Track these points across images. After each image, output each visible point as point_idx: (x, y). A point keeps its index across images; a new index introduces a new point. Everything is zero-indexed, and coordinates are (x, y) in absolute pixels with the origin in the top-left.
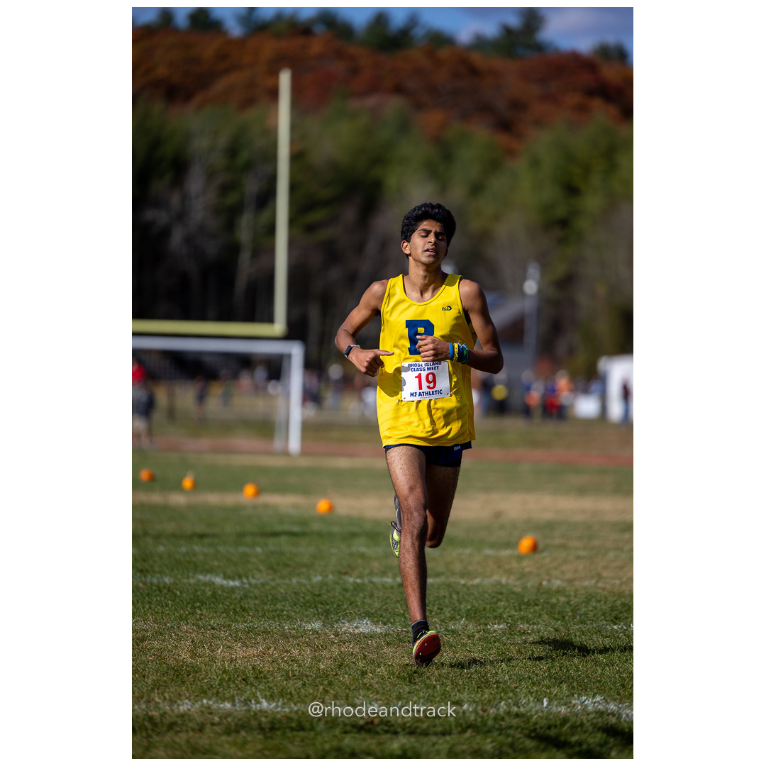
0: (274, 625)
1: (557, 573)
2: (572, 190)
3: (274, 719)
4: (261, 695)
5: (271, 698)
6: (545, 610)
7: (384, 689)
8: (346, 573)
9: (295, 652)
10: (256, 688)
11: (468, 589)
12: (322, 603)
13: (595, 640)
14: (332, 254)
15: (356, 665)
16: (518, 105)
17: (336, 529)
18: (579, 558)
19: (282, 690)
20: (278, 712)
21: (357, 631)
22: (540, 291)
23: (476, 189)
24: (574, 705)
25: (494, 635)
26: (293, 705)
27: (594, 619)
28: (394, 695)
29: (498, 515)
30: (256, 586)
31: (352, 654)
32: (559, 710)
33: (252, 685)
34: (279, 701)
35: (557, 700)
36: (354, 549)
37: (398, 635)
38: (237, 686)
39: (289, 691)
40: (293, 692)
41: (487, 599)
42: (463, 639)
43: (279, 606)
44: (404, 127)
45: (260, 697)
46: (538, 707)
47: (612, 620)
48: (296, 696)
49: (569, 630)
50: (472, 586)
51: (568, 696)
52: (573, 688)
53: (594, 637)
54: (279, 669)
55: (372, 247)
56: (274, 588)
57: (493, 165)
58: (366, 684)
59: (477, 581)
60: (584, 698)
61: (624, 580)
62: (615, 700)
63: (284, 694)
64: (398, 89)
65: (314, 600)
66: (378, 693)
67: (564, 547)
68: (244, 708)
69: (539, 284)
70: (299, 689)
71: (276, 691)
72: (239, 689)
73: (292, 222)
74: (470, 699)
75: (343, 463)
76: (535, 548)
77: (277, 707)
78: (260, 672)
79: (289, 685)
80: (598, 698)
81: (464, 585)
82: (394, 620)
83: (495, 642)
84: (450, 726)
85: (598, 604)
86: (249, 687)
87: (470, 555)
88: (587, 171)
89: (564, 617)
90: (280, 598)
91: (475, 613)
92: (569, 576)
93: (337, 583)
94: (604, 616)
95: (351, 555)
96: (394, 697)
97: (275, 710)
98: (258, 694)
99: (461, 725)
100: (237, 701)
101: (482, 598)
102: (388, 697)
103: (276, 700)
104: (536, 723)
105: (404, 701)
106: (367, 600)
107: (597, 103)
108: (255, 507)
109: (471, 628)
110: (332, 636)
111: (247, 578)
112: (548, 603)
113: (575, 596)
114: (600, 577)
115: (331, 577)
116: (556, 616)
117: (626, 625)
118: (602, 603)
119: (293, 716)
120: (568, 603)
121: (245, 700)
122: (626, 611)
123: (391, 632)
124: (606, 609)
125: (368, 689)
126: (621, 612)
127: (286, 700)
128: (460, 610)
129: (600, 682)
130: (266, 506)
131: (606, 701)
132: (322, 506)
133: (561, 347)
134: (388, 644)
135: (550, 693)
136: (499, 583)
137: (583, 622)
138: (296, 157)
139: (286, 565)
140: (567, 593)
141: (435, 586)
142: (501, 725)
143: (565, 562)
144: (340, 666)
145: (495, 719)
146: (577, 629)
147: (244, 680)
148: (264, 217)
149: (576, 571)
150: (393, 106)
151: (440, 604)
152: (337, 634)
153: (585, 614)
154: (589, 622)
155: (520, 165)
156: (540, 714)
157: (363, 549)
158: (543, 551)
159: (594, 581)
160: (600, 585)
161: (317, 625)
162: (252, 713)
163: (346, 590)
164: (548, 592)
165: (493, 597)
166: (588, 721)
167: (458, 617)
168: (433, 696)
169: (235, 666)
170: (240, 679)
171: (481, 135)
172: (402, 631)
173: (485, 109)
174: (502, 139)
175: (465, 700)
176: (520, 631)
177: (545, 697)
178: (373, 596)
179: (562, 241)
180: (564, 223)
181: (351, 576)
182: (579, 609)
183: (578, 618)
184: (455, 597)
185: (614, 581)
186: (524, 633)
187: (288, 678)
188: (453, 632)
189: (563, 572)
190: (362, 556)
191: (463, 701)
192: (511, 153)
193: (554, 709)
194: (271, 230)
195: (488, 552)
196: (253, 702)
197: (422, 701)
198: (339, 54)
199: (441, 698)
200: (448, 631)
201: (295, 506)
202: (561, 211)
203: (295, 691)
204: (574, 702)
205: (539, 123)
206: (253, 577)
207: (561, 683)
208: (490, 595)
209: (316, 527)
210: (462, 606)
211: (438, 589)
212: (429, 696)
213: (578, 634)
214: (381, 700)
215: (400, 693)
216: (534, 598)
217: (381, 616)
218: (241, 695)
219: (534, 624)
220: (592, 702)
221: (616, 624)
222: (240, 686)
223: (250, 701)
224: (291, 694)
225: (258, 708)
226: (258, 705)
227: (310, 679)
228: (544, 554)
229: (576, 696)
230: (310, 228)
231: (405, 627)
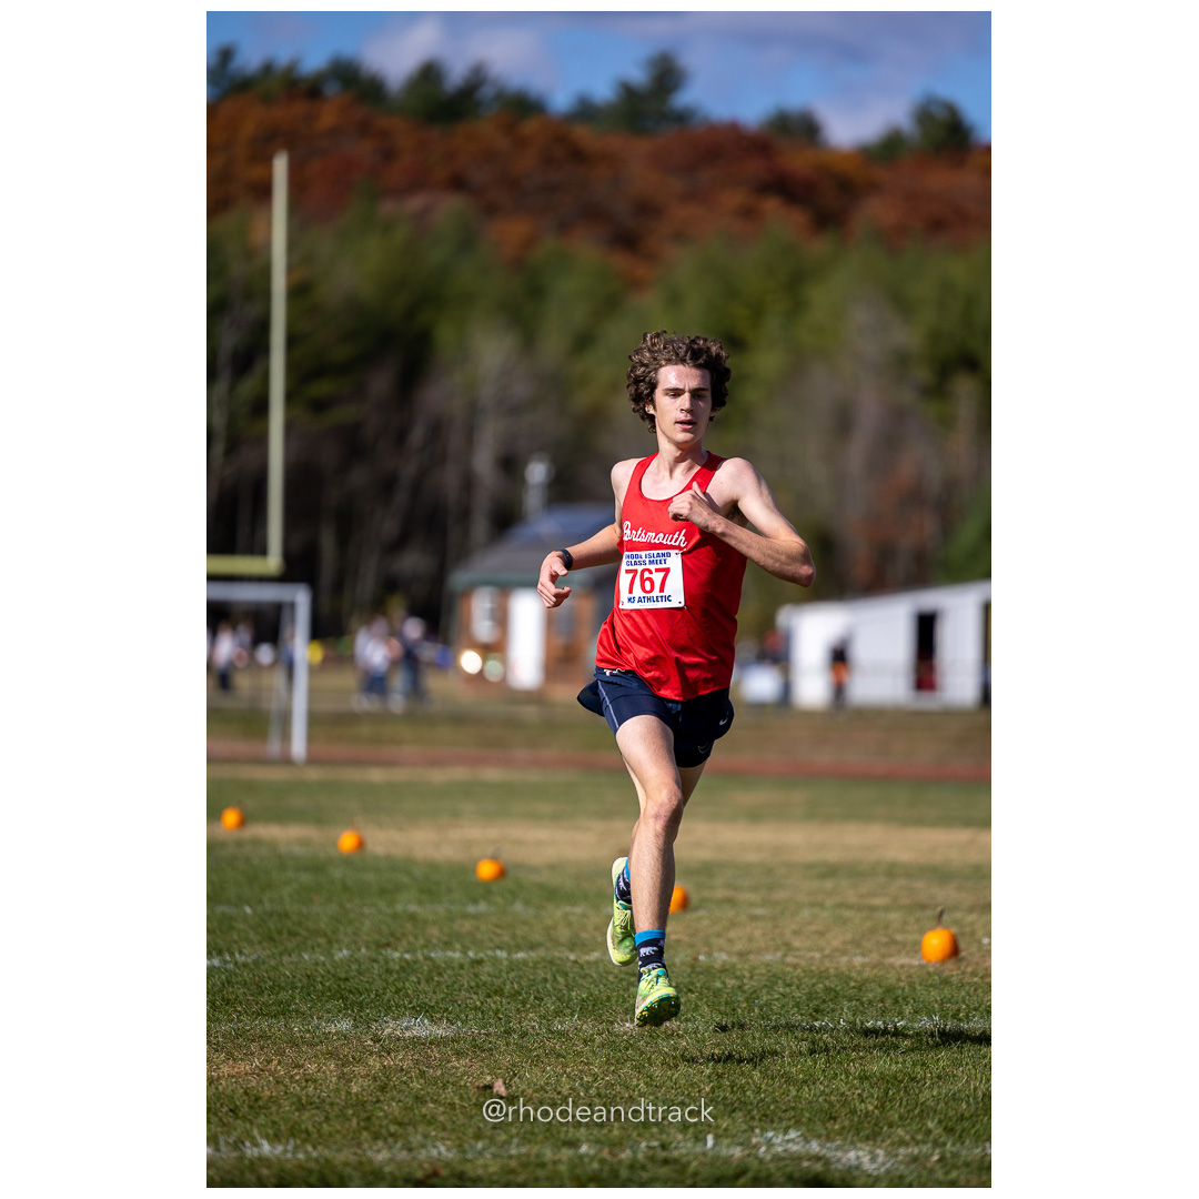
0: (277, 1027)
1: (722, 942)
2: (733, 341)
3: (282, 1171)
4: (260, 1133)
5: (275, 1138)
6: (705, 1000)
7: (454, 1122)
8: (388, 945)
9: (312, 1068)
10: (251, 1123)
11: (582, 968)
12: (351, 992)
13: (785, 1043)
14: (354, 446)
15: (408, 1085)
16: (647, 209)
17: (370, 877)
18: (754, 918)
19: (293, 1127)
20: (287, 1160)
21: (407, 1034)
23: (583, 342)
24: (755, 1146)
25: (625, 1037)
26: (310, 1148)
27: (783, 1012)
28: (470, 1131)
30: (245, 965)
31: (402, 1070)
32: (731, 1152)
33: (244, 1118)
34: (288, 1141)
35: (727, 1137)
36: (399, 908)
37: (474, 1040)
38: (221, 1120)
39: (303, 1127)
40: (310, 1128)
41: (612, 983)
42: (577, 1045)
43: (283, 996)
44: (467, 242)
45: (258, 1137)
46: (699, 1149)
47: (810, 1014)
48: (315, 1136)
49: (742, 1029)
50: (588, 963)
51: (745, 1131)
52: (753, 1118)
53: (783, 1040)
54: (286, 1093)
55: (418, 434)
56: (275, 968)
57: (610, 304)
58: (425, 1116)
59: (594, 955)
60: (770, 1134)
61: (827, 952)
62: (819, 1136)
63: (295, 1132)
64: (457, 183)
65: (339, 986)
66: (444, 1129)
67: (730, 901)
68: (234, 1154)
70: (320, 1124)
71: (283, 1128)
72: (224, 1125)
73: (290, 397)
74: (591, 1137)
75: (376, 775)
76: (685, 904)
77: (286, 1151)
78: (257, 1099)
79: (304, 1118)
80: (793, 1134)
81: (575, 962)
82: (467, 1017)
83: (627, 1050)
85: (788, 990)
86: (239, 1122)
87: (584, 915)
88: (757, 312)
89: (734, 1010)
90: (283, 984)
91: (594, 1005)
92: (739, 946)
93: (375, 961)
94: (798, 1007)
95: (395, 916)
96: (471, 1135)
97: (282, 1157)
98: (255, 1132)
100: (222, 1143)
101: (604, 981)
102: (460, 1135)
103: (284, 1141)
105: (487, 1141)
106: (423, 986)
107: (772, 205)
108: (239, 844)
109: (588, 1028)
110: (369, 1042)
111: (232, 954)
112: (708, 989)
113: (751, 978)
114: (788, 947)
115: (363, 950)
116: (722, 1008)
117: (832, 1020)
118: (794, 988)
119: (312, 1165)
120: (740, 987)
121: (235, 1142)
122: (831, 1000)
123: (462, 1035)
124: (799, 997)
125: (430, 1123)
126: (824, 1001)
127: (299, 1142)
128: (571, 1000)
129: (794, 1108)
130: (256, 842)
131: (805, 1138)
132: (347, 841)
134: (459, 1054)
135: (718, 1127)
137: (763, 1017)
138: (297, 292)
139: (292, 934)
140: (738, 973)
141: (531, 965)
142: (641, 1177)
143: (733, 924)
144: (383, 1089)
145: (631, 1167)
146: (757, 1029)
147: (231, 1110)
148: (247, 388)
149: (751, 939)
150: (448, 209)
151: (539, 992)
152: (376, 1040)
153: (768, 1004)
154: (774, 1017)
155: (649, 303)
156: (701, 1158)
157: (413, 908)
158: (697, 908)
159: (779, 954)
160: (789, 959)
161: (345, 1025)
162: (246, 1162)
163: (389, 971)
164: (709, 971)
165: (621, 980)
167: (569, 1011)
168: (533, 1133)
169: (217, 1088)
170: (225, 1109)
171: (587, 254)
172: (480, 1033)
173: (593, 214)
174: (620, 261)
175: (583, 1138)
176: (665, 1032)
177: (709, 1132)
178: (433, 980)
181: (396, 949)
182: (758, 998)
183: (757, 1010)
184: (560, 979)
185: (812, 954)
187: (301, 1107)
188: (561, 1034)
189: (730, 941)
190: (412, 917)
191: (578, 1140)
192: (636, 284)
193: (724, 1152)
194: (261, 407)
196: (248, 1144)
197: (515, 1140)
198: (364, 129)
199: (546, 1138)
200: (552, 1033)
201: (304, 842)
203: (314, 1126)
204: (754, 1140)
205: (679, 236)
206: (241, 953)
207: (734, 1111)
208: (616, 977)
209: (337, 873)
210: (574, 994)
211: (535, 968)
212: (525, 1133)
213: (757, 1035)
214: (449, 1139)
215: (479, 1128)
216: (686, 981)
217: (447, 1010)
218: (229, 1134)
219: (687, 1020)
220: (783, 1141)
221: (817, 1020)
222: (225, 1121)
223: (243, 1143)
224: (307, 1131)
225: (256, 1155)
226: (255, 1150)
227: (336, 1109)
228: (701, 913)
229: (757, 1131)
230: (320, 406)
231: (484, 1027)
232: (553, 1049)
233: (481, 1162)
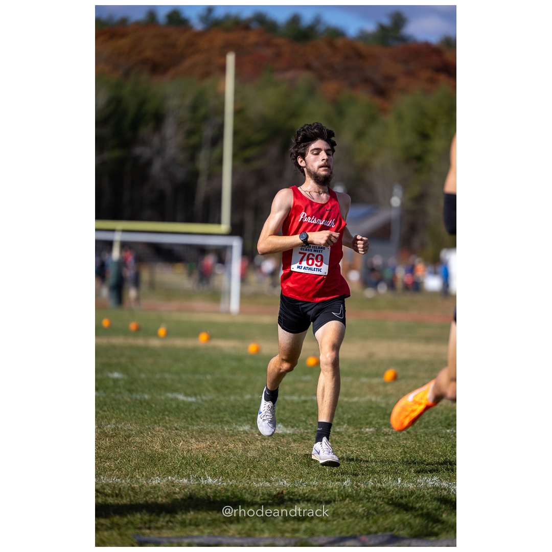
0: (218, 427)
2: (424, 136)
3: (216, 490)
5: (214, 476)
7: (291, 471)
9: (232, 446)
10: (205, 470)
11: (349, 404)
13: (434, 439)
15: (272, 454)
16: (390, 79)
17: (261, 364)
19: (222, 471)
20: (219, 486)
22: (402, 204)
23: (360, 135)
24: (419, 483)
25: (366, 435)
26: (229, 481)
27: (434, 425)
28: (297, 475)
29: (371, 355)
30: (206, 401)
31: (270, 447)
32: (409, 486)
33: (202, 467)
34: (220, 478)
35: (407, 479)
37: (301, 435)
39: (226, 471)
41: (362, 411)
42: (345, 438)
43: (221, 415)
45: (207, 475)
46: (394, 484)
47: (446, 426)
48: (232, 475)
49: (416, 432)
50: (352, 402)
51: (415, 477)
53: (434, 438)
54: (220, 456)
56: (218, 403)
57: (372, 119)
58: (278, 467)
59: (355, 399)
60: (426, 478)
62: (446, 480)
63: (223, 474)
64: (308, 67)
65: (245, 411)
66: (286, 473)
68: (196, 483)
69: (401, 199)
70: (234, 470)
71: (218, 471)
72: (193, 470)
73: (235, 156)
76: (395, 378)
77: (218, 482)
78: (208, 459)
79: (227, 467)
80: (435, 478)
81: (347, 402)
82: (299, 425)
83: (367, 440)
84: (335, 496)
86: (199, 469)
88: (435, 123)
90: (222, 409)
91: (354, 421)
94: (441, 423)
97: (217, 484)
98: (206, 473)
99: (342, 496)
100: (191, 478)
101: (359, 410)
102: (293, 476)
103: (218, 477)
104: (393, 495)
105: (304, 479)
106: (281, 412)
107: (442, 77)
108: (207, 349)
109: (351, 430)
110: (257, 435)
111: (200, 396)
115: (256, 395)
118: (440, 414)
119: (229, 488)
121: (197, 477)
123: (296, 433)
124: (442, 419)
125: (280, 471)
126: (452, 421)
127: (224, 478)
128: (343, 418)
129: (436, 467)
130: (214, 348)
131: (441, 480)
132: (252, 348)
133: (416, 243)
134: (294, 441)
135: (403, 475)
136: (370, 401)
137: (426, 427)
138: (238, 113)
139: (227, 388)
142: (368, 496)
144: (262, 455)
145: (365, 491)
146: (422, 432)
147: (196, 463)
148: (216, 153)
150: (304, 78)
153: (428, 422)
154: (430, 427)
155: (390, 119)
156: (396, 488)
158: (401, 380)
161: (246, 428)
162: (201, 486)
165: (366, 410)
166: (428, 494)
167: (342, 423)
168: (324, 476)
169: (191, 454)
170: (194, 463)
171: (364, 97)
172: (304, 432)
173: (367, 81)
174: (378, 101)
176: (383, 433)
177: (400, 477)
178: (285, 409)
179: (418, 171)
180: (419, 158)
183: (423, 424)
184: (340, 409)
186: (386, 434)
187: (226, 463)
188: (338, 433)
191: (343, 479)
192: (384, 111)
193: (405, 485)
195: (364, 380)
196: (202, 478)
197: (316, 479)
198: (268, 44)
199: (329, 478)
200: (335, 432)
201: (235, 348)
202: (417, 151)
203: (231, 471)
204: (419, 480)
205: (403, 91)
206: (204, 395)
207: (411, 468)
208: (364, 408)
209: (248, 362)
210: (345, 416)
212: (321, 475)
213: (422, 435)
214: (288, 478)
215: (301, 473)
217: (290, 422)
218: (195, 474)
220: (431, 481)
221: (448, 429)
222: (193, 468)
223: (200, 478)
224: (228, 473)
225: (206, 483)
226: (206, 481)
227: (241, 463)
228: (402, 382)
229: (420, 476)
230: (247, 161)
231: (306, 429)
232: (335, 440)
233: (301, 488)
